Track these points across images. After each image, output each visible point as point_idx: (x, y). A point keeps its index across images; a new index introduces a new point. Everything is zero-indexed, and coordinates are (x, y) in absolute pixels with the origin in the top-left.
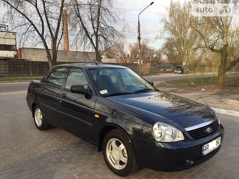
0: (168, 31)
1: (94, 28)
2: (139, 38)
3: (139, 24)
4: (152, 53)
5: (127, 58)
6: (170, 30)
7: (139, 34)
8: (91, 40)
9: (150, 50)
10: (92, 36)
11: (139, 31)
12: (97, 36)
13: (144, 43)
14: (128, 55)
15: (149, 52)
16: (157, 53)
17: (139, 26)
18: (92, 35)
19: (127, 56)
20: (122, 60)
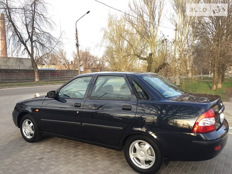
0: (107, 40)
1: (28, 33)
2: (77, 45)
3: (77, 32)
4: (95, 60)
5: (71, 65)
6: (110, 39)
7: (77, 41)
8: (25, 45)
9: (93, 57)
10: (26, 42)
11: (77, 38)
12: (32, 42)
13: (86, 50)
14: (72, 62)
15: (92, 59)
16: (100, 60)
17: (77, 33)
18: (26, 40)
19: (70, 63)
20: (66, 67)
